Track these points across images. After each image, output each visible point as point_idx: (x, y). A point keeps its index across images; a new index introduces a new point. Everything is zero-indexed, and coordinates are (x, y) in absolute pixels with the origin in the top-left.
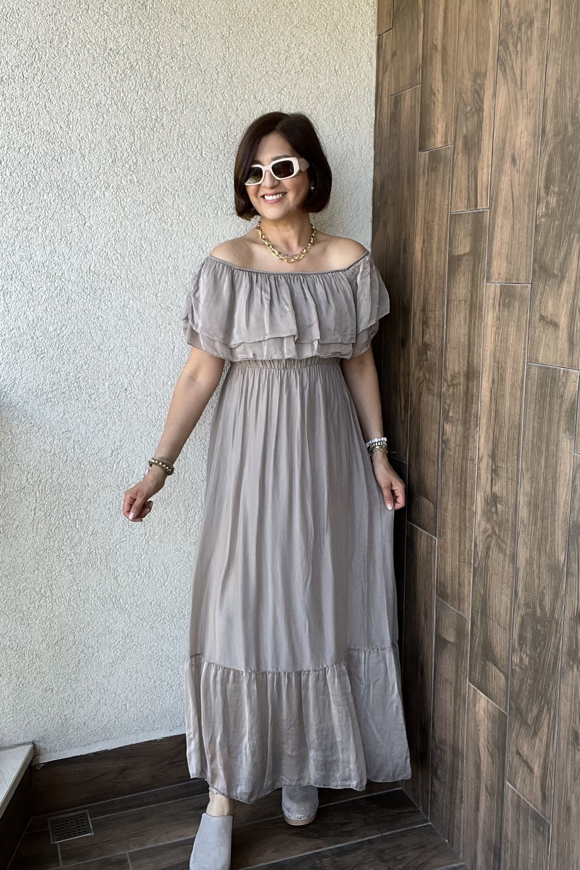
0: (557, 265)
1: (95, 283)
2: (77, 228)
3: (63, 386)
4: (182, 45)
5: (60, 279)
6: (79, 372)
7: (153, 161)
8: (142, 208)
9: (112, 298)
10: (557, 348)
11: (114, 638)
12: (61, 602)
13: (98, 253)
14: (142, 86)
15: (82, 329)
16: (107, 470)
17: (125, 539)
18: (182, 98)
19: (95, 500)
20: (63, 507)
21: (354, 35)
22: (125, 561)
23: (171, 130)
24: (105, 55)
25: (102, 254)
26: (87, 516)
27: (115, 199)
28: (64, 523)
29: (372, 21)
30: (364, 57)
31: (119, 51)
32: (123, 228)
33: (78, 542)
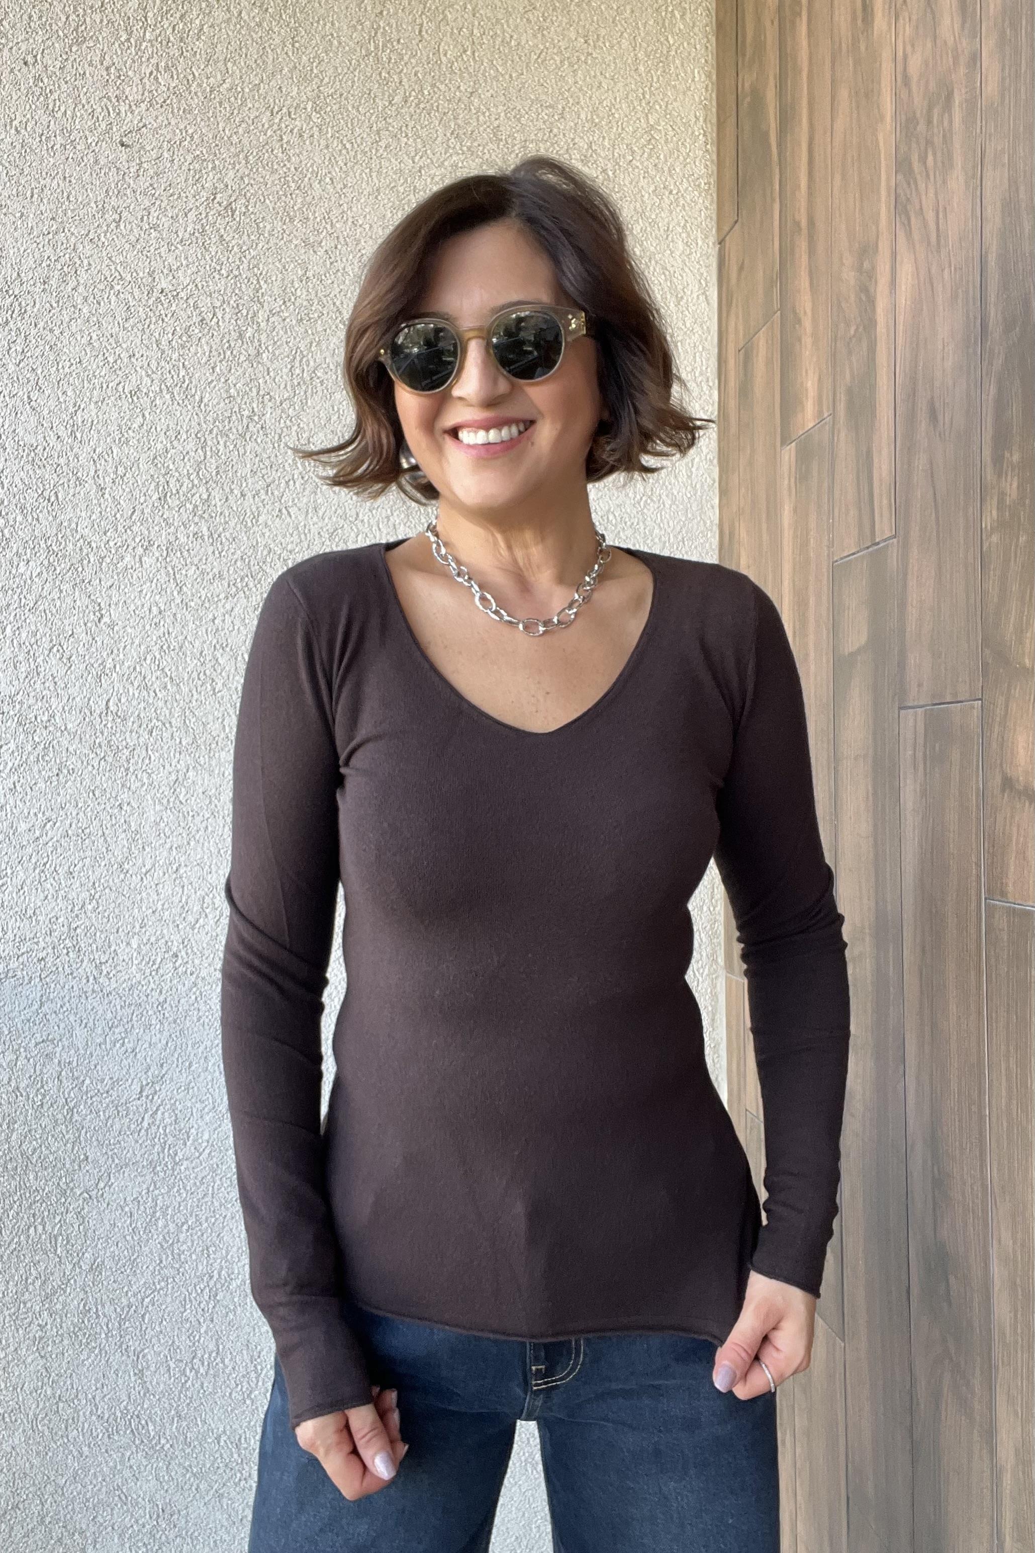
1: (118, 735)
2: (83, 627)
3: (42, 944)
4: (305, 279)
5: (46, 727)
6: (77, 916)
7: (242, 495)
8: (218, 587)
9: (152, 765)
11: (132, 1515)
12: (16, 1421)
13: (126, 676)
14: (222, 357)
15: (86, 828)
16: (129, 1128)
17: (163, 1284)
18: (305, 375)
19: (101, 1192)
20: (30, 1207)
21: (668, 246)
22: (161, 1336)
23: (280, 437)
24: (151, 302)
25: (132, 678)
26: (81, 1227)
27: (163, 571)
28: (30, 1242)
29: (706, 218)
30: (690, 287)
31: (178, 294)
32: (178, 627)
33: (59, 1286)
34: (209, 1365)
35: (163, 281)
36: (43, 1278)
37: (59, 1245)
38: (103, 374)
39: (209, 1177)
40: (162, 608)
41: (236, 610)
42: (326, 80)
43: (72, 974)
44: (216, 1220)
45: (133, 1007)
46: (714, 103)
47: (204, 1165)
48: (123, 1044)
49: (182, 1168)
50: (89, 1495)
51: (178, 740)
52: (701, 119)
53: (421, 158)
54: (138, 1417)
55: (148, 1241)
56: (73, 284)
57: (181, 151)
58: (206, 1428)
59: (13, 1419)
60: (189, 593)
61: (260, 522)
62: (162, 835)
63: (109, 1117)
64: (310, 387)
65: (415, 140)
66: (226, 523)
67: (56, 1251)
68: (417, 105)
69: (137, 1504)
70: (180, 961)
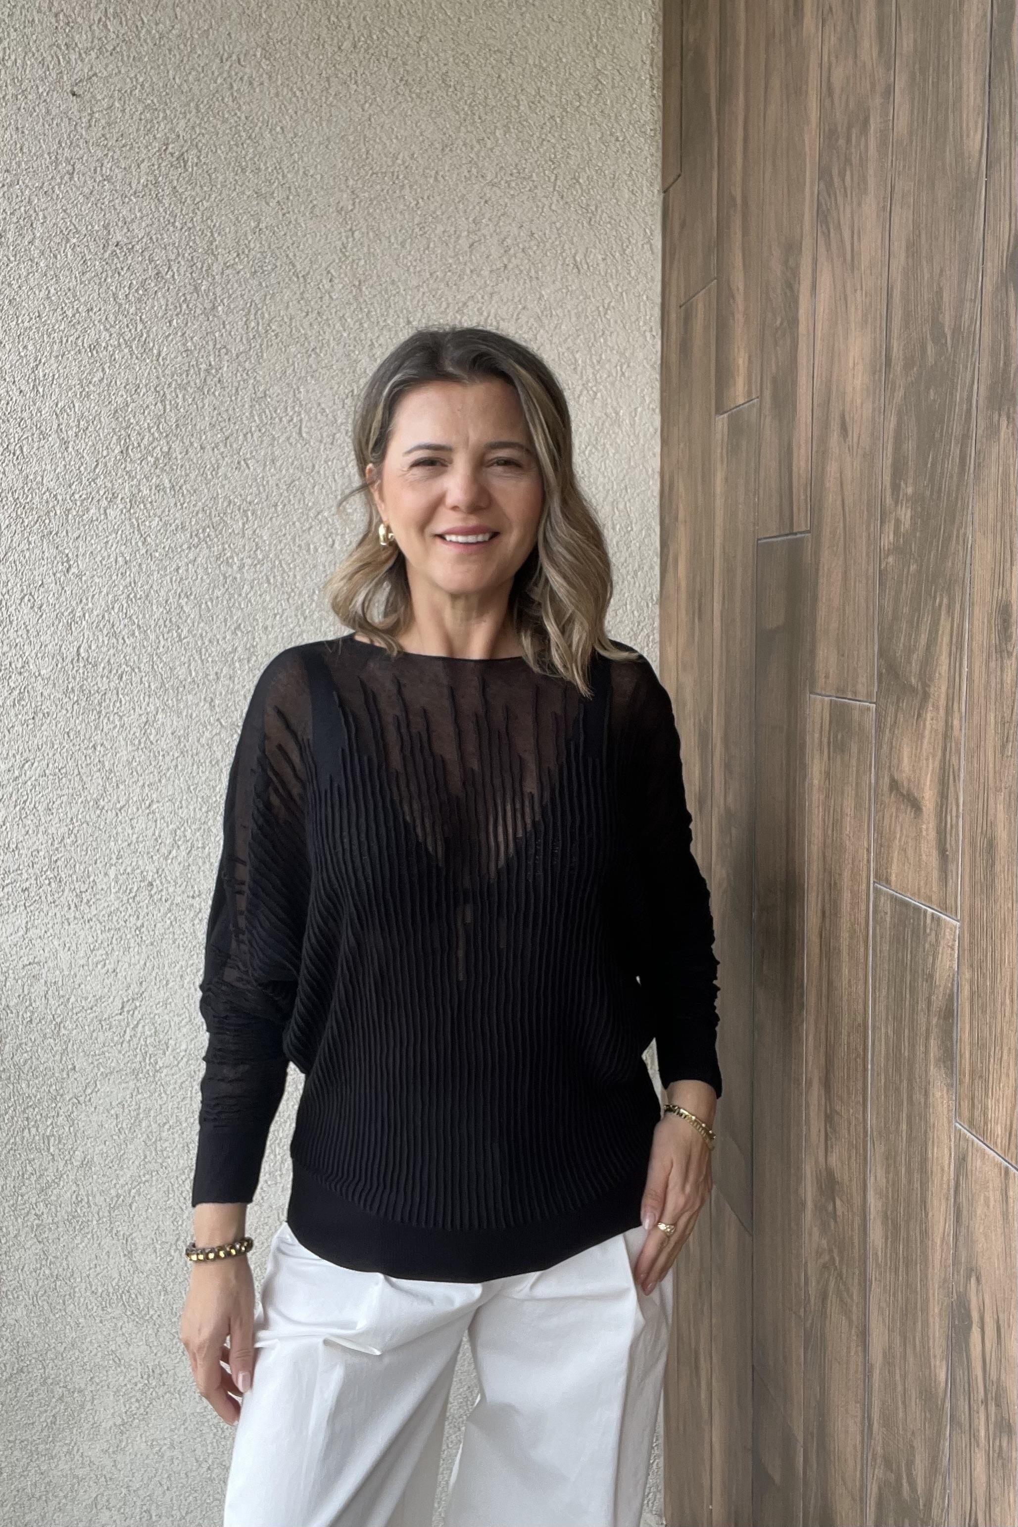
0: (915, 667)
1: (89, 680)
2: (53, 577)
3: (25, 876)
4: (257, 231)
5: (20, 673)
6: (57, 849)
7: (202, 448)
8: (181, 537)
9: (123, 708)
10: (920, 860)
11: (125, 1377)
12: (18, 1297)
13: (95, 624)
14: (178, 310)
15: (62, 768)
16: (112, 1040)
17: (147, 1176)
18: (260, 328)
19: (88, 1098)
20: (24, 1112)
21: (614, 194)
23: (237, 390)
24: (106, 255)
25: (101, 626)
26: (72, 1129)
27: (127, 522)
28: (25, 1142)
29: (652, 165)
30: (635, 236)
31: (133, 246)
32: (144, 577)
33: (53, 1181)
35: (118, 235)
36: (38, 1174)
37: (51, 1144)
38: (62, 328)
40: (128, 558)
42: (275, 25)
43: (54, 902)
45: (112, 932)
46: (661, 47)
47: (182, 1071)
48: (105, 964)
49: (163, 1075)
50: (86, 1360)
51: (147, 685)
52: (648, 62)
53: (371, 105)
54: (128, 1292)
55: (133, 1139)
56: (28, 238)
57: (133, 101)
59: (16, 1296)
60: (153, 543)
61: (220, 474)
62: (135, 773)
63: (94, 1031)
64: (265, 340)
65: (364, 87)
67: (49, 1150)
68: (366, 51)
69: (130, 1365)
70: (155, 890)
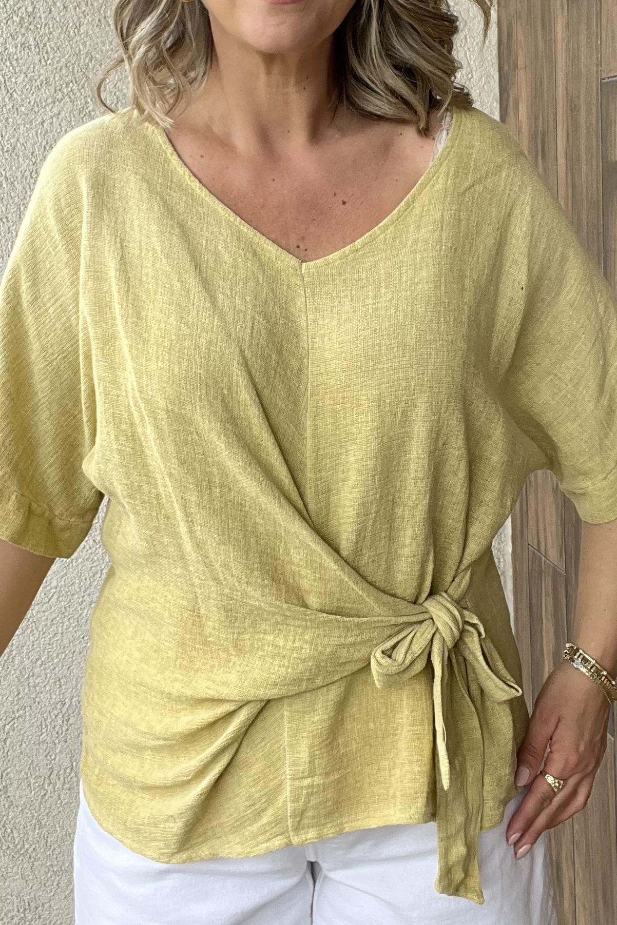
17: (21, 712)
22: (22, 756)
34: (64, 778)
39: (58, 619)
41: (63, 114)
44: (66, 655)
47: (53, 608)
55: (6, 675)
58: (64, 833)
60: (19, 98)
61: (82, 31)
66: (51, 33)
